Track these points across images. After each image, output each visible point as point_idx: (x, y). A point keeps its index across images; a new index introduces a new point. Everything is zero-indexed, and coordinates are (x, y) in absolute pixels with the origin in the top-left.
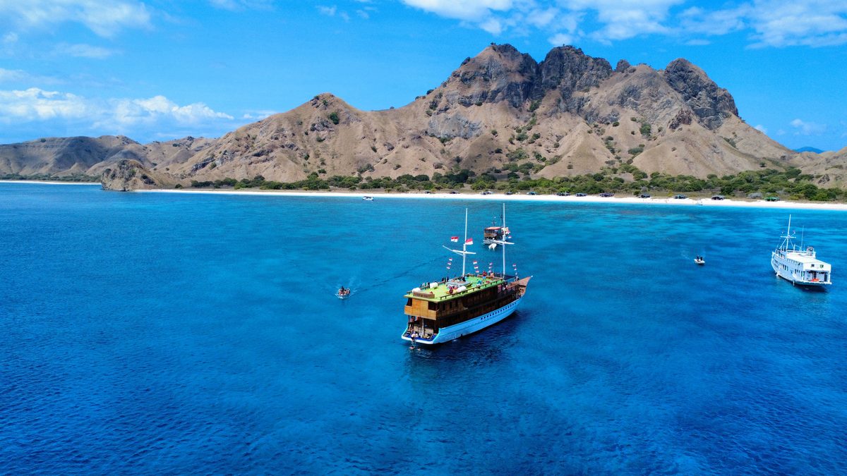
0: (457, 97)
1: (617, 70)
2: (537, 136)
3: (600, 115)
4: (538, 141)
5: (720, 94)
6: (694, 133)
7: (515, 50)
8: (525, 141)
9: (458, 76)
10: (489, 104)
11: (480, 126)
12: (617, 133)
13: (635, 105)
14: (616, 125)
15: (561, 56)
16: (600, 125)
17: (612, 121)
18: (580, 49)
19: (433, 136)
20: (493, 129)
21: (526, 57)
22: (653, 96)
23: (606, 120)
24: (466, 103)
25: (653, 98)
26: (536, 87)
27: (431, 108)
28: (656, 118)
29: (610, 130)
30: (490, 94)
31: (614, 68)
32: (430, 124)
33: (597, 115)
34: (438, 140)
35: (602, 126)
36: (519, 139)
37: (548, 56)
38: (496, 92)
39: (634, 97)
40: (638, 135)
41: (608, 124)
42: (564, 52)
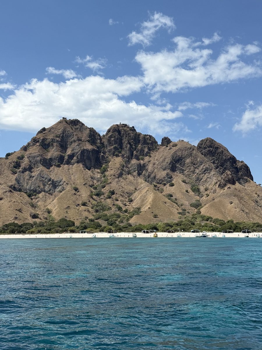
0: (39, 159)
1: (163, 144)
2: (113, 193)
3: (157, 178)
4: (114, 196)
5: (239, 165)
6: (239, 191)
7: (83, 124)
8: (102, 197)
9: (38, 142)
10: (66, 165)
11: (61, 183)
12: (174, 192)
13: (182, 171)
14: (172, 185)
15: (119, 132)
16: (158, 185)
17: (167, 182)
18: (133, 127)
19: (20, 190)
20: (73, 186)
21: (92, 130)
22: (194, 164)
23: (163, 181)
24: (47, 163)
25: (195, 166)
26: (102, 154)
27: (15, 167)
28: (200, 181)
29: (168, 189)
30: (66, 157)
31: (160, 143)
32: (17, 180)
33: (155, 177)
34: (25, 195)
35: (161, 186)
36: (98, 195)
37: (109, 131)
38: (71, 157)
39: (180, 164)
40: (192, 193)
41: (165, 185)
42: (121, 128)
